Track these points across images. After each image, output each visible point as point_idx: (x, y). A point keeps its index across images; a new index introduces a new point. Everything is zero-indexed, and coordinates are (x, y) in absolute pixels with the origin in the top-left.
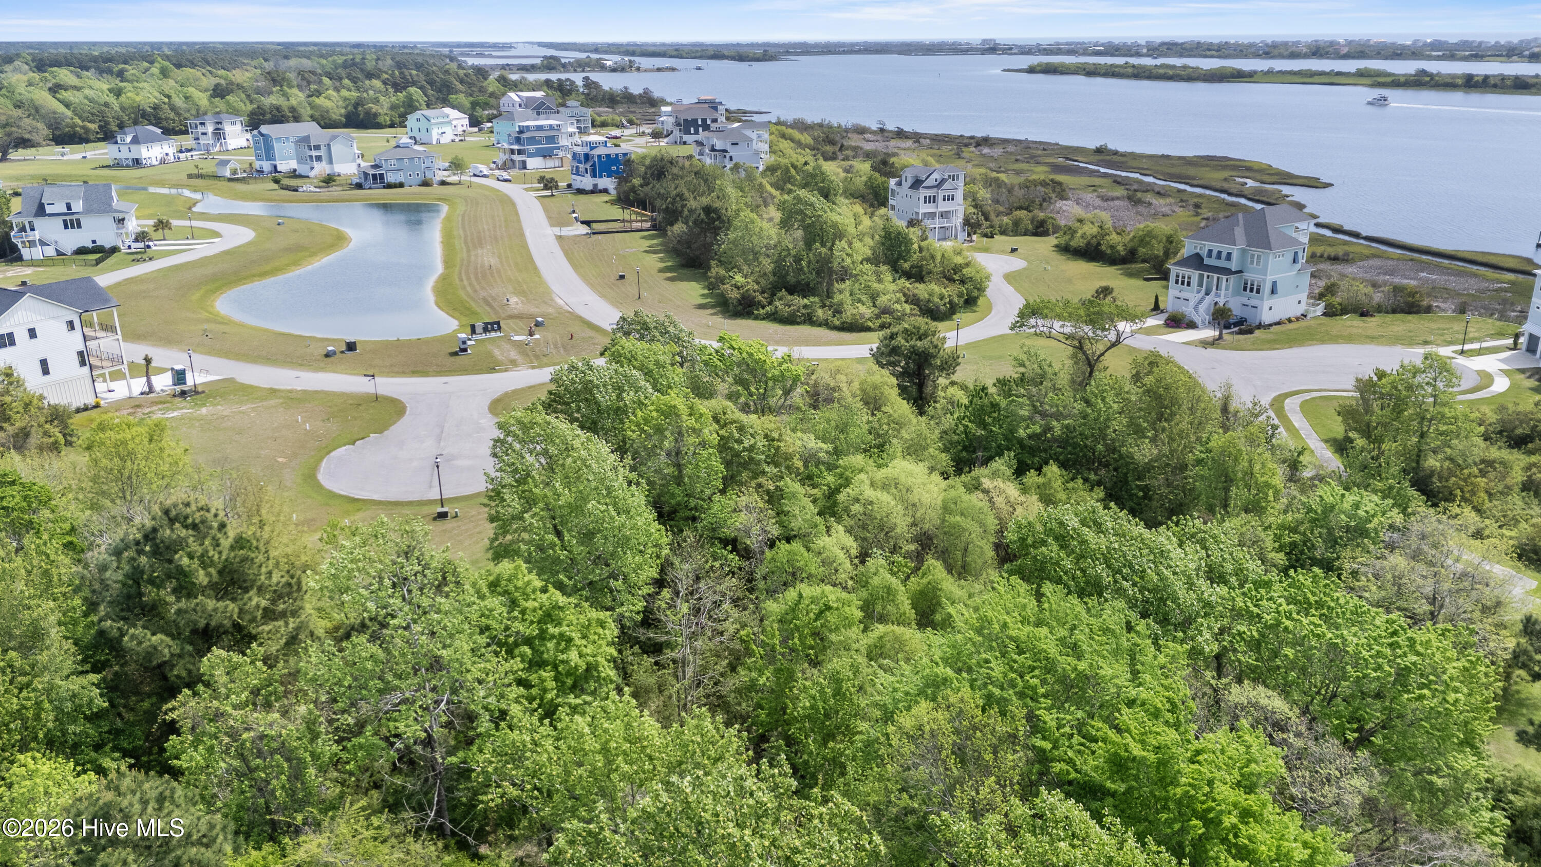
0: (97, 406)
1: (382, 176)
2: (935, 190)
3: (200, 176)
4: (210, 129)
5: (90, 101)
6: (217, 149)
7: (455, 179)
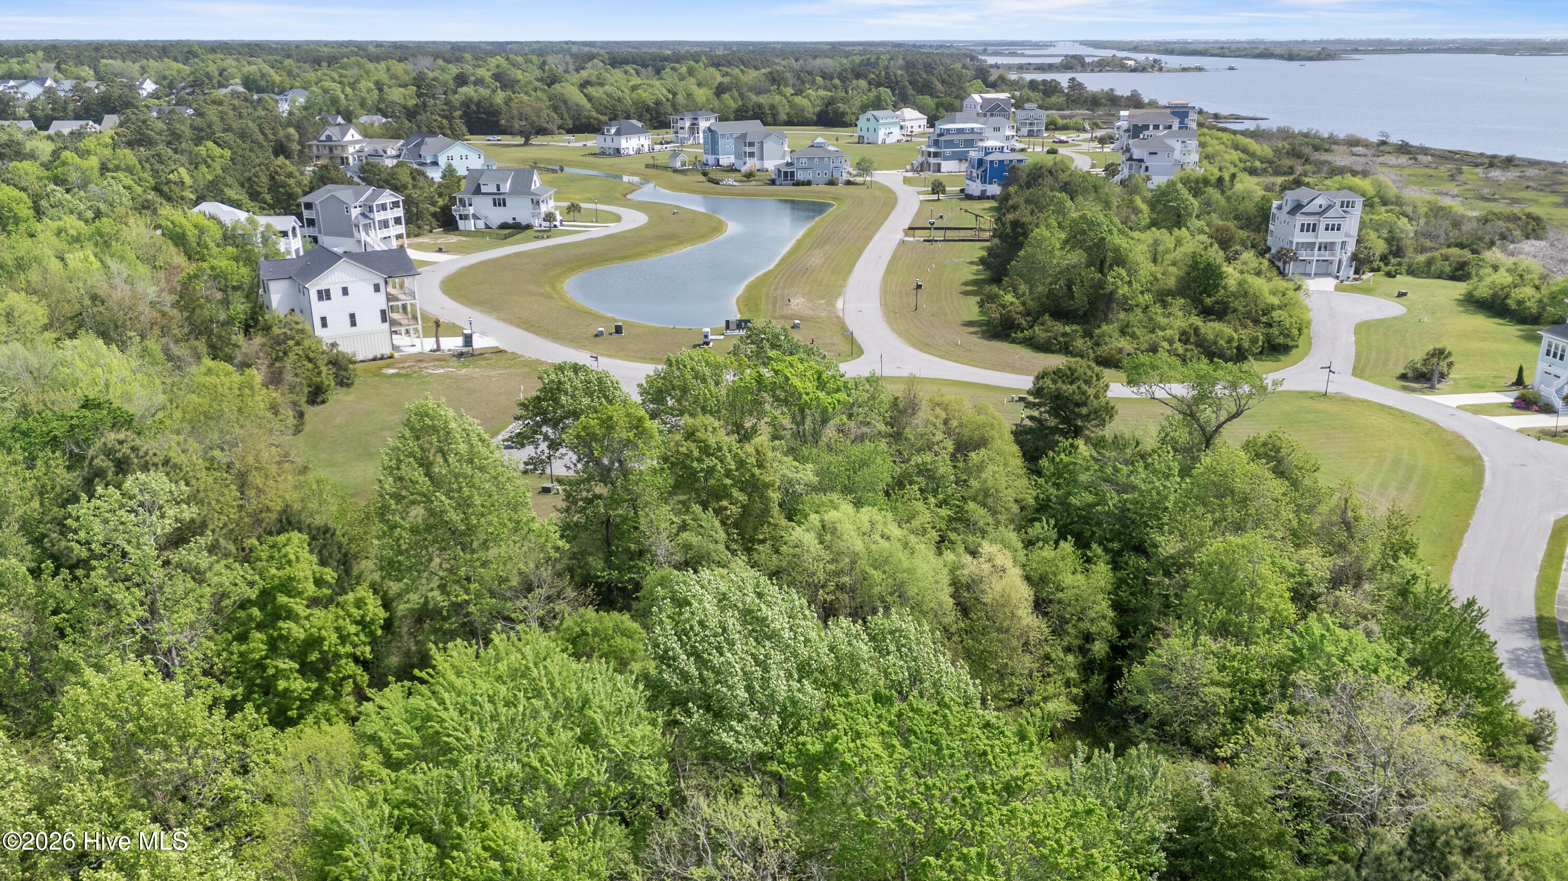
0: (391, 357)
1: (792, 173)
2: (1316, 218)
3: (654, 166)
4: (687, 124)
5: (608, 95)
6: (691, 142)
7: (859, 179)
